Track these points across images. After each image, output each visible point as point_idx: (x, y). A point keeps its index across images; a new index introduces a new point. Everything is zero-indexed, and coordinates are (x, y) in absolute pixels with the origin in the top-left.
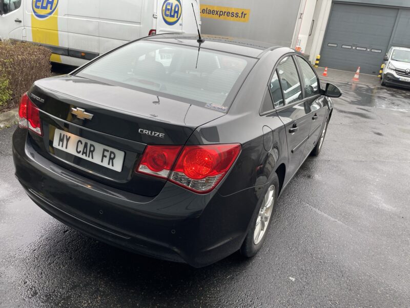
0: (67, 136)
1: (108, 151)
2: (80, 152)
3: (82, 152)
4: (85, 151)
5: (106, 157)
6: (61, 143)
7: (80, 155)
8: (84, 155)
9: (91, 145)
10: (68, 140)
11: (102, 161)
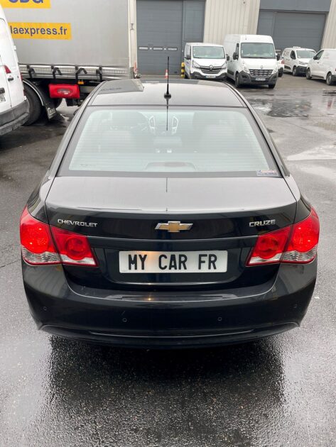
0: (140, 256)
1: (206, 255)
2: (166, 267)
3: (168, 267)
4: (173, 264)
5: (204, 262)
6: (133, 266)
7: (167, 271)
8: (173, 269)
9: (180, 256)
10: (143, 259)
11: (200, 268)
